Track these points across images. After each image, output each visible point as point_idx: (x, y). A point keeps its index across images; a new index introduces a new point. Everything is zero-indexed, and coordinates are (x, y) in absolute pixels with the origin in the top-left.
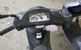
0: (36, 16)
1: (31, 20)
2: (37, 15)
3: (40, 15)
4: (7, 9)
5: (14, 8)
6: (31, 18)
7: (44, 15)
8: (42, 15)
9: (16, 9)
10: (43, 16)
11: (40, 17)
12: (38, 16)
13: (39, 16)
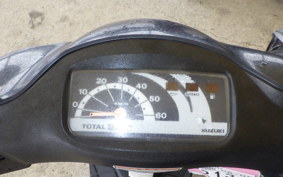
0: (131, 90)
1: (85, 114)
2: (133, 82)
3: (162, 82)
4: (38, 20)
5: (64, 19)
6: (86, 99)
7: (191, 88)
8: (173, 85)
9: (71, 24)
10: (178, 97)
11: (157, 99)
12: (147, 93)
13: (152, 90)
